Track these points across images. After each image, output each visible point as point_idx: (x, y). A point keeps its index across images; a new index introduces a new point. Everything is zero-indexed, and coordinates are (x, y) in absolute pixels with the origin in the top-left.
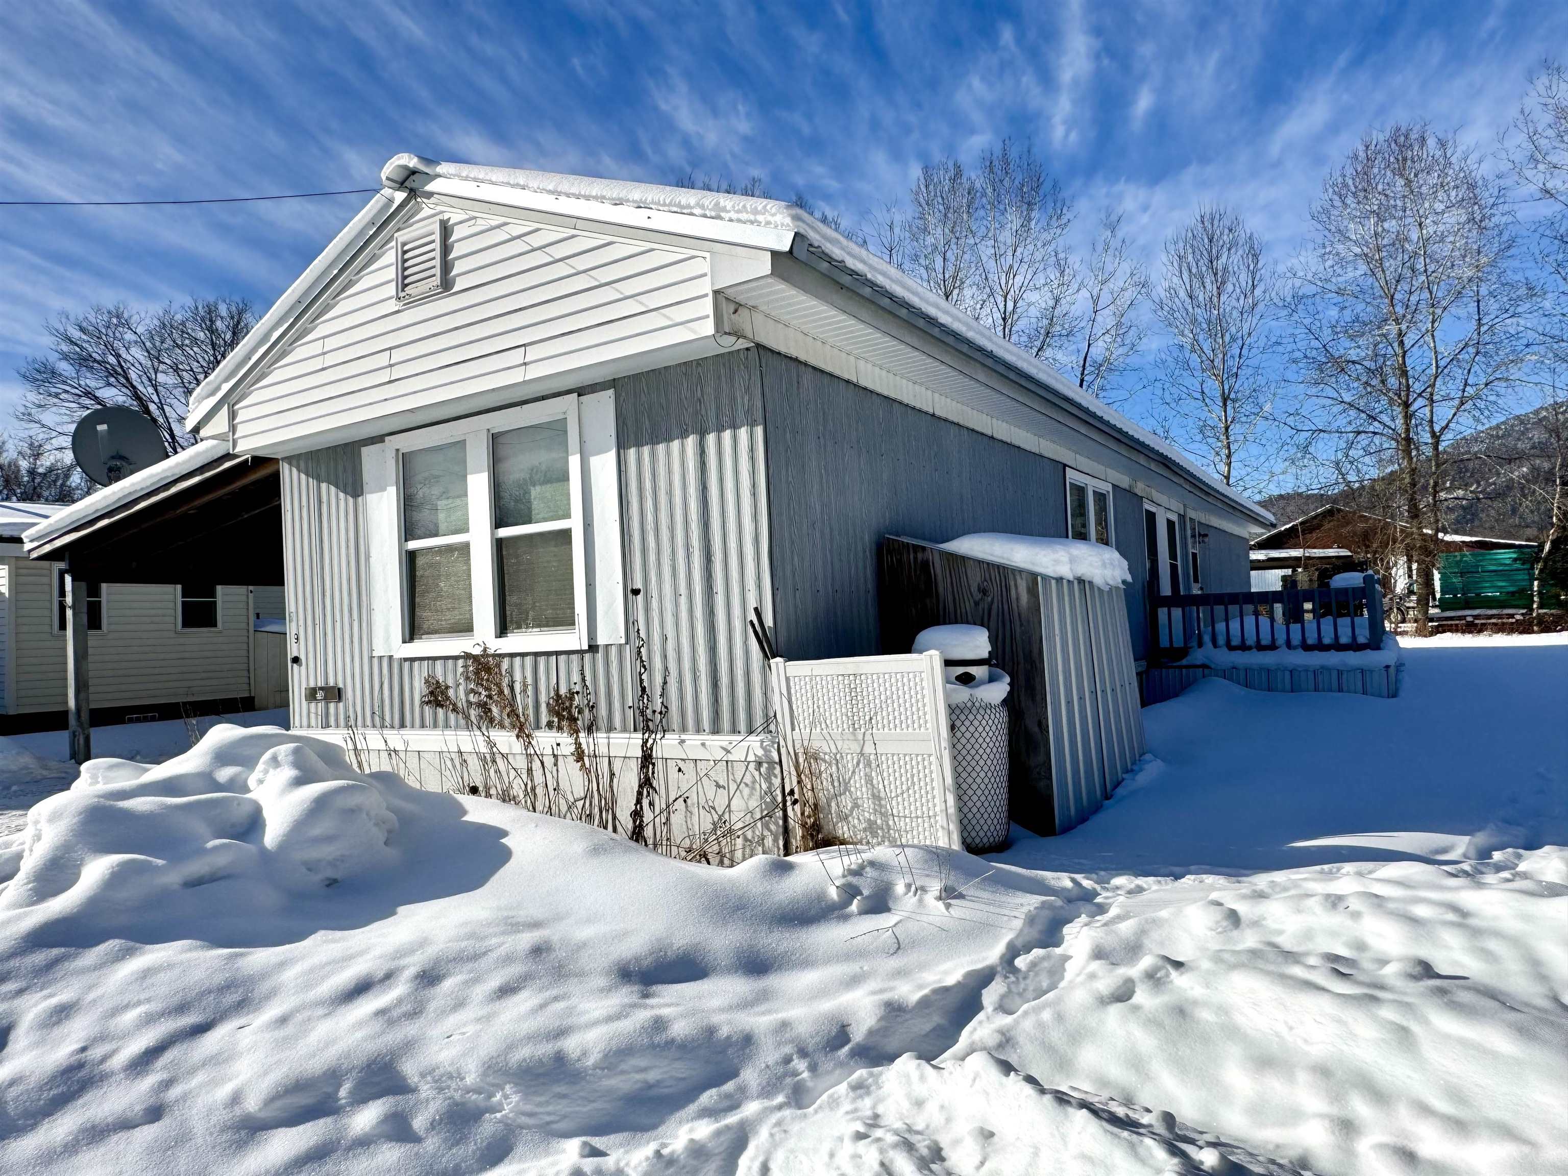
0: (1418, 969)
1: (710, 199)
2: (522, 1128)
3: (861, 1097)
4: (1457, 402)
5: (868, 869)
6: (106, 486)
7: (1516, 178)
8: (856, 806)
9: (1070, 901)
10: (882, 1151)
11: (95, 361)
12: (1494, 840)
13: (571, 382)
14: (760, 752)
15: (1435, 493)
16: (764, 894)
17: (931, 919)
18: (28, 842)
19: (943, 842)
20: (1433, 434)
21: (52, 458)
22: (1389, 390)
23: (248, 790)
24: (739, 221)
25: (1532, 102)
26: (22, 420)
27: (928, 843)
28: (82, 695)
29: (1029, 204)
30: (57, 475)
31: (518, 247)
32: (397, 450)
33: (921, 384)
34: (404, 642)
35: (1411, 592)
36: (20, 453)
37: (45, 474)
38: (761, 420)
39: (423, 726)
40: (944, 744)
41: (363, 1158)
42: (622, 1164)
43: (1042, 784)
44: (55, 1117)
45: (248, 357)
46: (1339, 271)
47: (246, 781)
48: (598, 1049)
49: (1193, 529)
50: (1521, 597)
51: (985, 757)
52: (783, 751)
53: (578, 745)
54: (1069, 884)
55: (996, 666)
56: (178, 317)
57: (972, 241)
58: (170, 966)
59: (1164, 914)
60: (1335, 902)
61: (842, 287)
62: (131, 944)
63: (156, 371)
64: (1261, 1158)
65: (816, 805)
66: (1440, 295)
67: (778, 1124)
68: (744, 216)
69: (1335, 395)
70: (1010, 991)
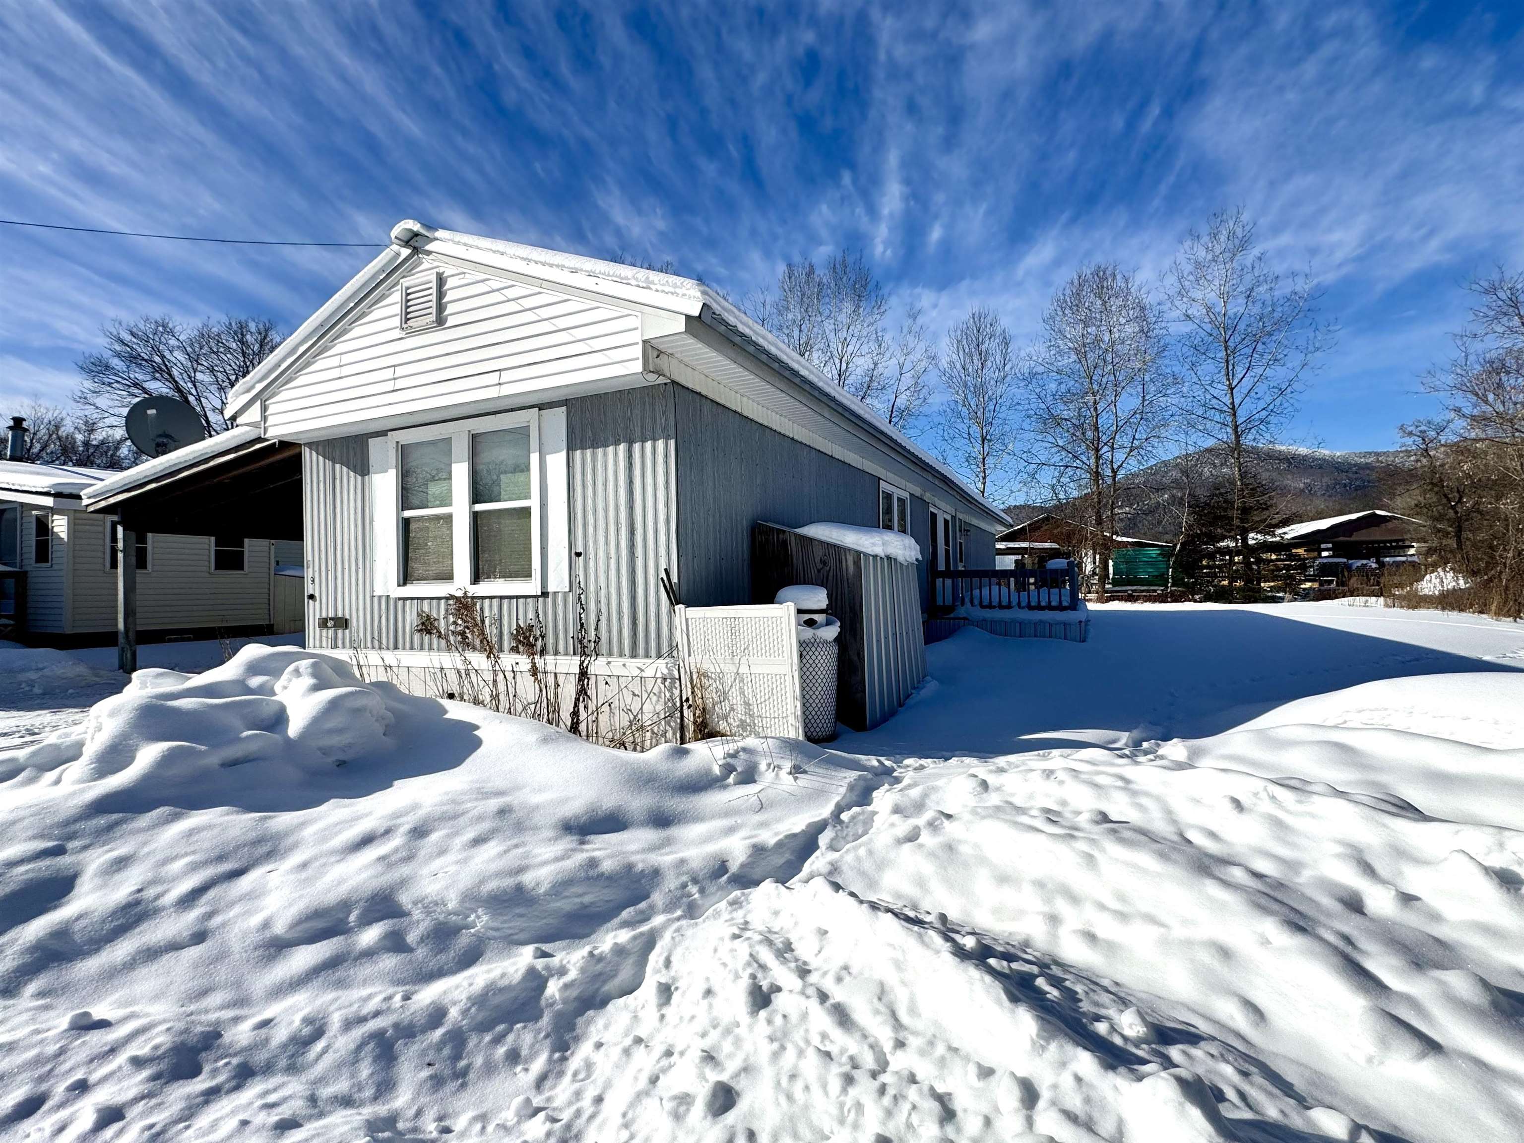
0: (1100, 817)
1: (642, 274)
2: (489, 939)
3: (735, 910)
4: (1128, 450)
5: (741, 753)
6: (154, 458)
7: (1170, 305)
8: (732, 709)
9: (876, 775)
10: (751, 946)
11: (143, 359)
12: (1144, 735)
13: (534, 400)
14: (665, 671)
15: (1112, 509)
16: (668, 770)
17: (784, 788)
18: (91, 731)
19: (792, 735)
20: (1113, 469)
21: (104, 433)
22: (1087, 440)
23: (274, 694)
24: (663, 291)
25: (1181, 257)
26: (78, 402)
27: (782, 735)
28: (130, 619)
29: (859, 296)
30: (109, 448)
31: (497, 297)
32: (398, 442)
33: (785, 417)
34: (399, 585)
35: (1094, 574)
36: (76, 428)
37: (98, 446)
38: (674, 436)
39: (412, 648)
40: (795, 667)
41: (367, 965)
42: (565, 962)
43: (859, 695)
44: (115, 942)
45: (278, 365)
46: (1059, 358)
47: (273, 688)
48: (548, 881)
49: (960, 527)
50: (1161, 579)
51: (822, 676)
52: (682, 671)
53: (534, 664)
54: (876, 763)
55: (830, 614)
56: (215, 330)
57: (819, 319)
58: (209, 827)
59: (940, 783)
60: (1049, 774)
61: (734, 344)
62: (178, 810)
63: (195, 371)
64: (1001, 942)
65: (704, 709)
66: (1120, 378)
67: (678, 930)
68: (667, 289)
69: (1054, 441)
70: (837, 836)
